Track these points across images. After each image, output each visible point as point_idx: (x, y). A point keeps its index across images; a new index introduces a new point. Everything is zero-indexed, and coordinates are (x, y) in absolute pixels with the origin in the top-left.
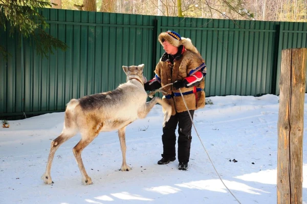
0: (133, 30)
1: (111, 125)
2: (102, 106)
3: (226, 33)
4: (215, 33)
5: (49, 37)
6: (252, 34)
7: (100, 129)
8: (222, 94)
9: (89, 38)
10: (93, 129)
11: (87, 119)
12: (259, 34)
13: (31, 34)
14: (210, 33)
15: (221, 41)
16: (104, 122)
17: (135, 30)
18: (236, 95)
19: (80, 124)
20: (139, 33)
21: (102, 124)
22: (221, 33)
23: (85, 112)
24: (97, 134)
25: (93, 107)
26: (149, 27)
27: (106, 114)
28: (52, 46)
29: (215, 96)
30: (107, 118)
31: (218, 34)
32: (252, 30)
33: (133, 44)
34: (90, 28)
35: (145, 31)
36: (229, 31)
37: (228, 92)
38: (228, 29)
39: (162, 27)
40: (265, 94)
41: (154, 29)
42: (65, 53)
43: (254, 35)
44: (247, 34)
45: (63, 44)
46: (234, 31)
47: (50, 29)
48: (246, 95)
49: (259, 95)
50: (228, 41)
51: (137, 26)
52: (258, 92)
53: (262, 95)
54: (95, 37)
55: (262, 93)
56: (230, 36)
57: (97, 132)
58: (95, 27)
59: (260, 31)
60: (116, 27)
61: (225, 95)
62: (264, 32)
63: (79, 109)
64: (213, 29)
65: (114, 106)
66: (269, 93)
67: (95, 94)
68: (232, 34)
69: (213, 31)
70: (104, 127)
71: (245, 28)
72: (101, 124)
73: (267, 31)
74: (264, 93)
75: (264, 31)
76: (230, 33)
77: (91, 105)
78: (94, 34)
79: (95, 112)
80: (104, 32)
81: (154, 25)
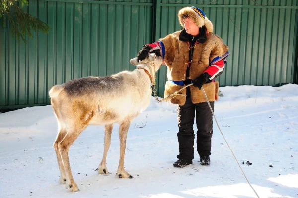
0: (127, 9)
1: (103, 116)
2: (92, 92)
3: (239, 11)
4: (226, 11)
5: (27, 16)
6: (270, 12)
7: (89, 118)
8: (233, 84)
9: (76, 18)
10: (81, 118)
11: (73, 106)
12: (279, 12)
13: (5, 13)
14: (219, 11)
15: (233, 20)
16: (95, 111)
17: (130, 8)
18: (250, 85)
19: (64, 113)
20: (135, 11)
21: (93, 113)
22: (232, 11)
23: (71, 99)
24: (86, 125)
25: (80, 93)
26: (146, 4)
27: (97, 101)
28: (31, 27)
29: (225, 86)
30: (99, 107)
31: (229, 13)
32: (270, 8)
33: (128, 24)
34: (76, 6)
35: (142, 9)
36: (242, 9)
37: (241, 81)
38: (241, 6)
39: (162, 5)
40: (286, 84)
41: (152, 6)
42: (47, 35)
43: (273, 12)
44: (264, 11)
45: (45, 25)
46: (249, 9)
47: (28, 7)
48: (262, 85)
49: (278, 85)
50: (241, 20)
51: (132, 4)
52: (277, 82)
53: (282, 84)
54: (83, 16)
55: (282, 82)
56: (244, 14)
57: (86, 123)
58: (83, 4)
59: (280, 7)
60: (108, 5)
61: (237, 86)
62: (285, 10)
63: (64, 96)
64: (223, 6)
65: (109, 93)
66: (291, 83)
67: (84, 78)
68: (245, 11)
69: (223, 8)
70: (95, 117)
71: (261, 5)
72: (91, 113)
73: (288, 8)
74: (285, 82)
75: (285, 7)
76: (244, 11)
77: (80, 90)
78: (81, 13)
79: (84, 99)
80: (93, 11)
81: (152, 3)
